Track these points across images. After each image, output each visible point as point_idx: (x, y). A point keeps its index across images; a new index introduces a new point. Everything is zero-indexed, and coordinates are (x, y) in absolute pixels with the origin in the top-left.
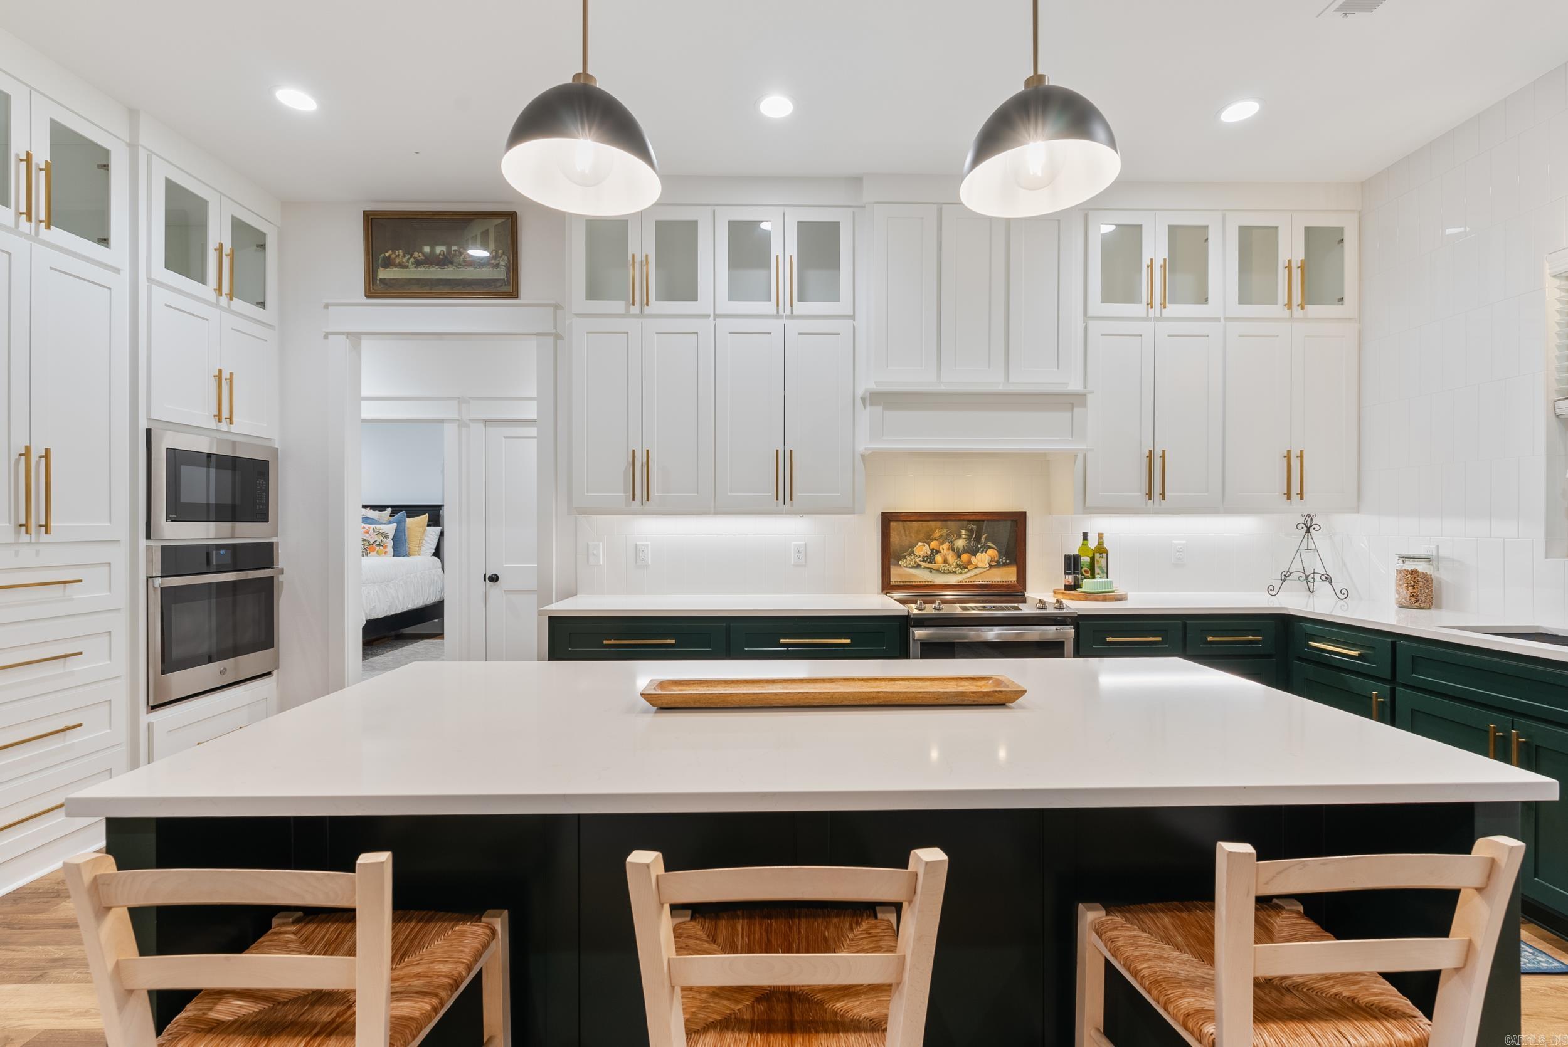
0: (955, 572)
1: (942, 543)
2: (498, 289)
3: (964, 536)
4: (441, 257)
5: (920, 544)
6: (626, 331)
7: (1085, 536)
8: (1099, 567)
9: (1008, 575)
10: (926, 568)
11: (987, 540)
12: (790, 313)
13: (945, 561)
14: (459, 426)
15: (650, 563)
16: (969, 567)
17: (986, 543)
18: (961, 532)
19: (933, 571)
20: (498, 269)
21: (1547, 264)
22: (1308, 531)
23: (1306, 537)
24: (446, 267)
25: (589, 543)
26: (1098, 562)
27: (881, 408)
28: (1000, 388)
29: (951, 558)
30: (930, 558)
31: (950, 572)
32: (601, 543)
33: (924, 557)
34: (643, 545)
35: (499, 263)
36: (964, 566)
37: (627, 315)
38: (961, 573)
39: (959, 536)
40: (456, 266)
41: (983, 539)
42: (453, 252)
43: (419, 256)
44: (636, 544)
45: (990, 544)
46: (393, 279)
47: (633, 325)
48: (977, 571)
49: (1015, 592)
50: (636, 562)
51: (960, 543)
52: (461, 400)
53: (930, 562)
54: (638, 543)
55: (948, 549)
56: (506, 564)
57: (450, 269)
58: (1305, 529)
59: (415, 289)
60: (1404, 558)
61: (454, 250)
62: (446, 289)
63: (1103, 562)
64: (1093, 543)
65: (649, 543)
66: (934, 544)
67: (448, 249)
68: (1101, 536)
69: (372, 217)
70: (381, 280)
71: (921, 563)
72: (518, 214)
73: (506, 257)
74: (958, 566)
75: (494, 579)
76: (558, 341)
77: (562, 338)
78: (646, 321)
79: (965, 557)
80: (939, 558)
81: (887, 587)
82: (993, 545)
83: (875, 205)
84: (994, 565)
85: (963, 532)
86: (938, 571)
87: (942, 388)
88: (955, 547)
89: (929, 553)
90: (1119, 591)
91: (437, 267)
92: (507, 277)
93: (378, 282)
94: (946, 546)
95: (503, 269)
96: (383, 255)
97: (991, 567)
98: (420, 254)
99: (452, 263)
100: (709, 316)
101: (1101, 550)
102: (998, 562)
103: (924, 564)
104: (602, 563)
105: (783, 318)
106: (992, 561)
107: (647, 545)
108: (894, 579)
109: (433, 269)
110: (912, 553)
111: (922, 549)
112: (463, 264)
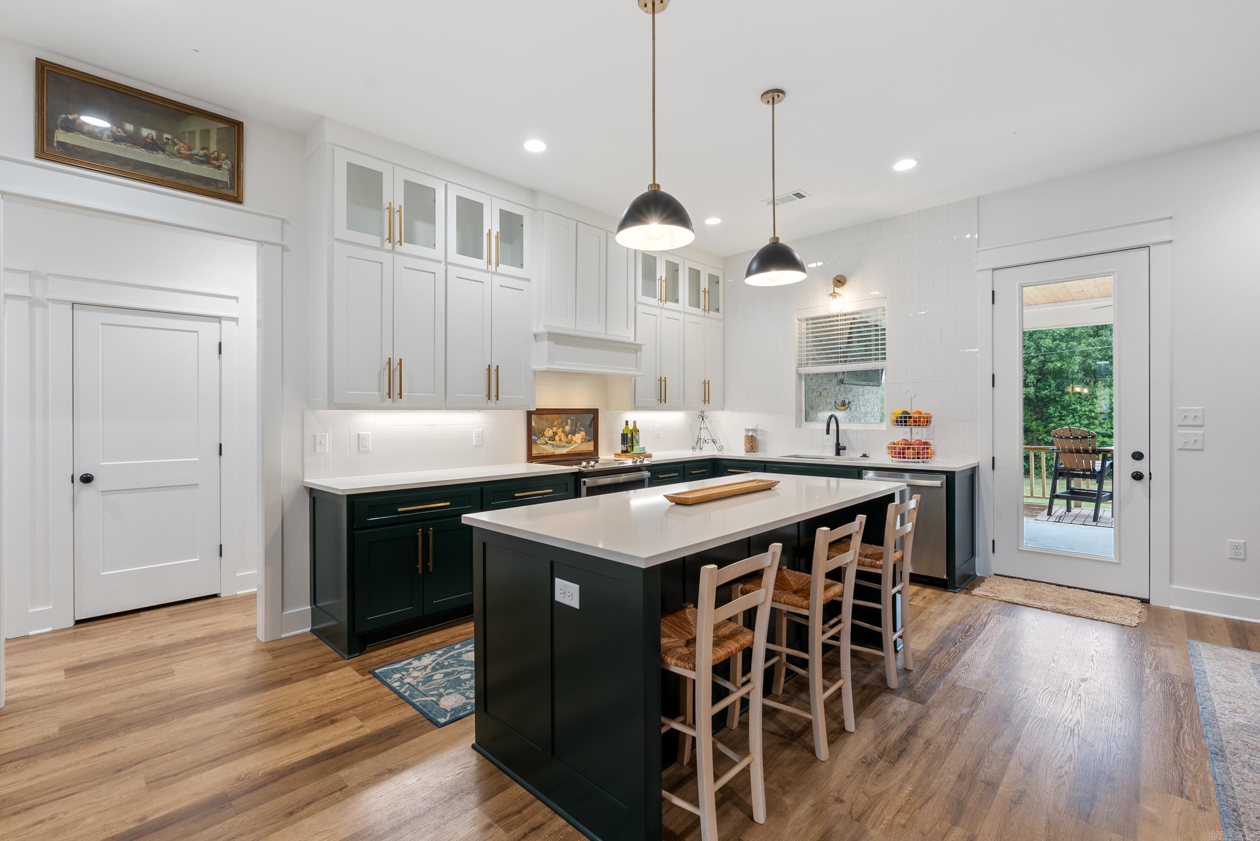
0: (565, 446)
1: (559, 428)
2: (220, 190)
3: (569, 424)
4: (148, 140)
5: (548, 429)
6: (381, 261)
7: (627, 423)
8: (635, 440)
9: (590, 447)
10: (550, 444)
11: (580, 426)
12: (495, 271)
13: (560, 440)
14: (30, 304)
15: (370, 449)
16: (572, 443)
17: (580, 427)
18: (567, 421)
19: (554, 446)
20: (220, 171)
21: (796, 314)
22: (703, 419)
23: (702, 423)
24: (155, 152)
25: (316, 434)
26: (635, 437)
27: (553, 343)
28: (603, 337)
29: (563, 438)
30: (552, 438)
31: (563, 447)
32: (327, 434)
33: (549, 437)
34: (365, 434)
35: (221, 166)
36: (569, 442)
37: (381, 249)
38: (568, 447)
39: (567, 424)
40: (168, 155)
41: (578, 426)
42: (164, 140)
43: (118, 132)
44: (359, 434)
45: (581, 428)
46: (80, 147)
47: (386, 258)
48: (576, 445)
49: (593, 455)
50: (359, 449)
51: (568, 428)
52: (33, 275)
53: (553, 441)
54: (360, 433)
55: (562, 432)
56: (103, 462)
57: (161, 155)
58: (702, 418)
59: (113, 165)
60: (748, 430)
61: (165, 138)
62: (154, 175)
63: (637, 436)
64: (631, 427)
65: (369, 433)
66: (554, 429)
67: (157, 135)
68: (635, 422)
69: (49, 69)
70: (58, 142)
71: (548, 441)
72: (244, 124)
73: (230, 162)
74: (567, 442)
75: (87, 479)
76: (284, 252)
77: (288, 250)
78: (397, 257)
79: (570, 436)
80: (557, 438)
81: (531, 458)
82: (582, 429)
83: (545, 212)
84: (585, 441)
85: (569, 421)
86: (557, 446)
87: (577, 333)
88: (565, 430)
89: (552, 435)
90: (648, 451)
91: (143, 149)
92: (230, 181)
93: (55, 144)
94: (560, 430)
95: (227, 173)
96: (63, 116)
97: (582, 442)
98: (119, 129)
99: (164, 151)
100: (442, 262)
101: (635, 431)
102: (585, 439)
103: (549, 442)
104: (328, 451)
105: (489, 273)
106: (583, 439)
107: (368, 435)
108: (535, 452)
109: (137, 150)
110: (543, 435)
111: (549, 433)
112: (178, 155)
